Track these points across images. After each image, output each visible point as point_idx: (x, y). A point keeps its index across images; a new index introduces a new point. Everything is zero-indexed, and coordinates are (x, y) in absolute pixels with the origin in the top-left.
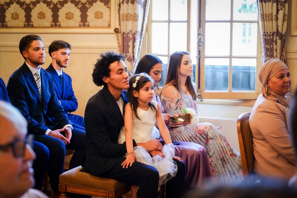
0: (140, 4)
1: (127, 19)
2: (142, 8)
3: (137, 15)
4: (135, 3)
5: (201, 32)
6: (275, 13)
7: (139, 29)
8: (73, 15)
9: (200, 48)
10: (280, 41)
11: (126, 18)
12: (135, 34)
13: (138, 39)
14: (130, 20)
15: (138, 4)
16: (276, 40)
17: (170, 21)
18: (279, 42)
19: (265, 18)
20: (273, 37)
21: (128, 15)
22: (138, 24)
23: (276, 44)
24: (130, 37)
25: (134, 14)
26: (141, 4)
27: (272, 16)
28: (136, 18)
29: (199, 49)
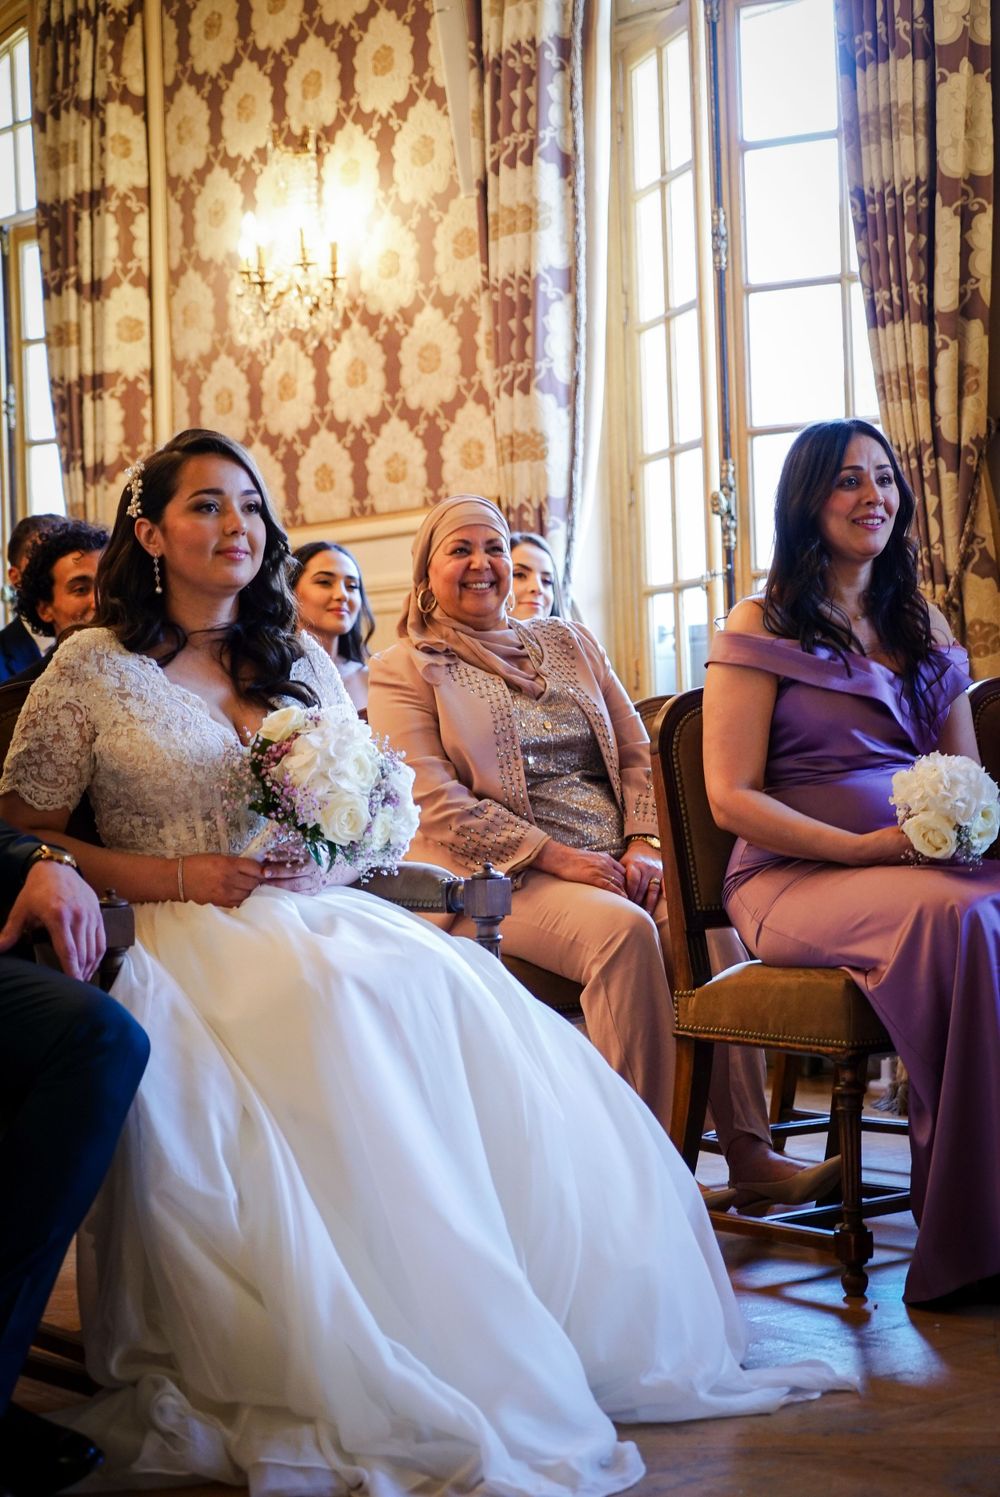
0: (550, 392)
1: (512, 455)
2: (559, 406)
3: (541, 435)
4: (534, 391)
5: (730, 474)
6: (919, 361)
7: (557, 490)
8: (404, 463)
9: (729, 540)
10: (952, 475)
11: (509, 450)
12: (540, 511)
13: (556, 526)
14: (523, 460)
15: (543, 392)
16: (936, 472)
17: (675, 448)
18: (947, 478)
19: (887, 387)
20: (920, 463)
21: (514, 436)
22: (550, 472)
23: (937, 491)
24: (527, 522)
25: (533, 431)
26: (553, 390)
27: (910, 380)
28: (542, 447)
29: (727, 544)
